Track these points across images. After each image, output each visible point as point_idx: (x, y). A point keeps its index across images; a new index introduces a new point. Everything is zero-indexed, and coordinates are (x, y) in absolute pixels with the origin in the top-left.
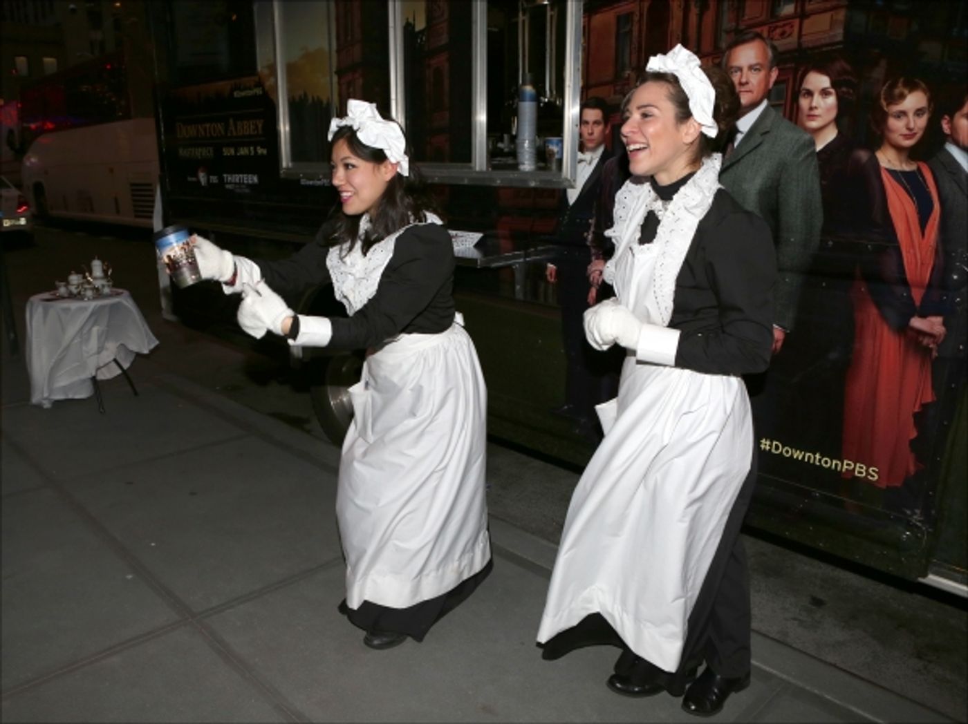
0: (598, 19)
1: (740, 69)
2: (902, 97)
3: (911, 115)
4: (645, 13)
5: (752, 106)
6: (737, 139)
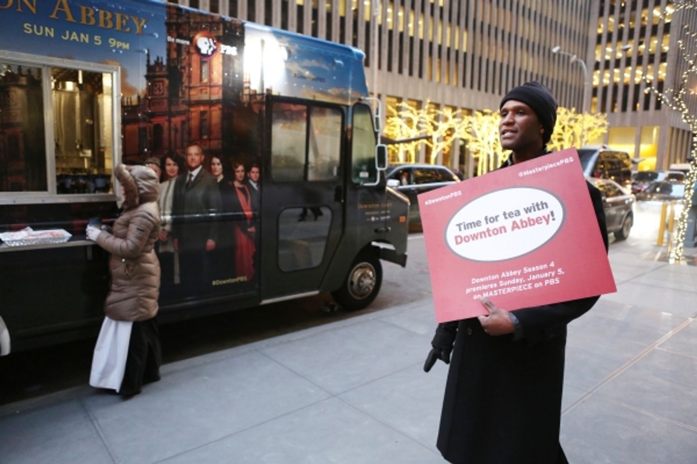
1: (191, 154)
2: (238, 167)
3: (241, 171)
5: (197, 167)
6: (193, 179)
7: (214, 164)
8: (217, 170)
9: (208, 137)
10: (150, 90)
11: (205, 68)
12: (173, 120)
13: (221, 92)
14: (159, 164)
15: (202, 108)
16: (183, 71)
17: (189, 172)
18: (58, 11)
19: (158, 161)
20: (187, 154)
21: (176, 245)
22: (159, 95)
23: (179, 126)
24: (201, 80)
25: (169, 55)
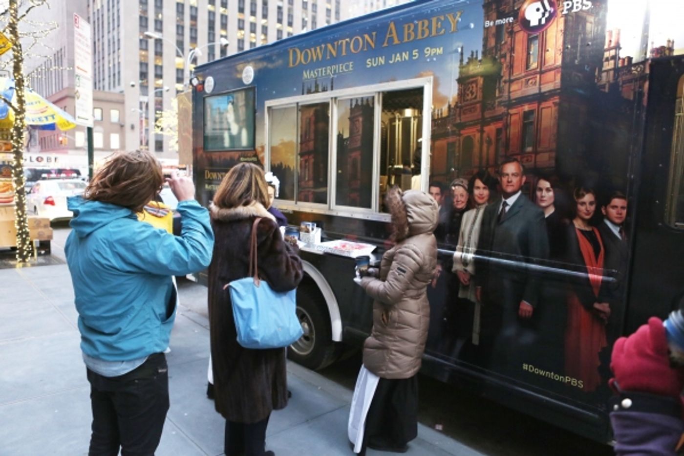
0: (438, 143)
1: (508, 175)
2: (583, 196)
3: (588, 204)
4: (461, 144)
5: (514, 193)
6: (507, 208)
7: (541, 190)
8: (545, 199)
9: (533, 149)
10: (462, 95)
11: (535, 48)
12: (486, 129)
13: (559, 76)
14: (466, 187)
15: (526, 108)
16: (503, 60)
17: (503, 200)
18: (389, 38)
19: (465, 183)
20: (502, 174)
21: (478, 293)
22: (471, 99)
23: (493, 137)
24: (527, 66)
25: (485, 46)
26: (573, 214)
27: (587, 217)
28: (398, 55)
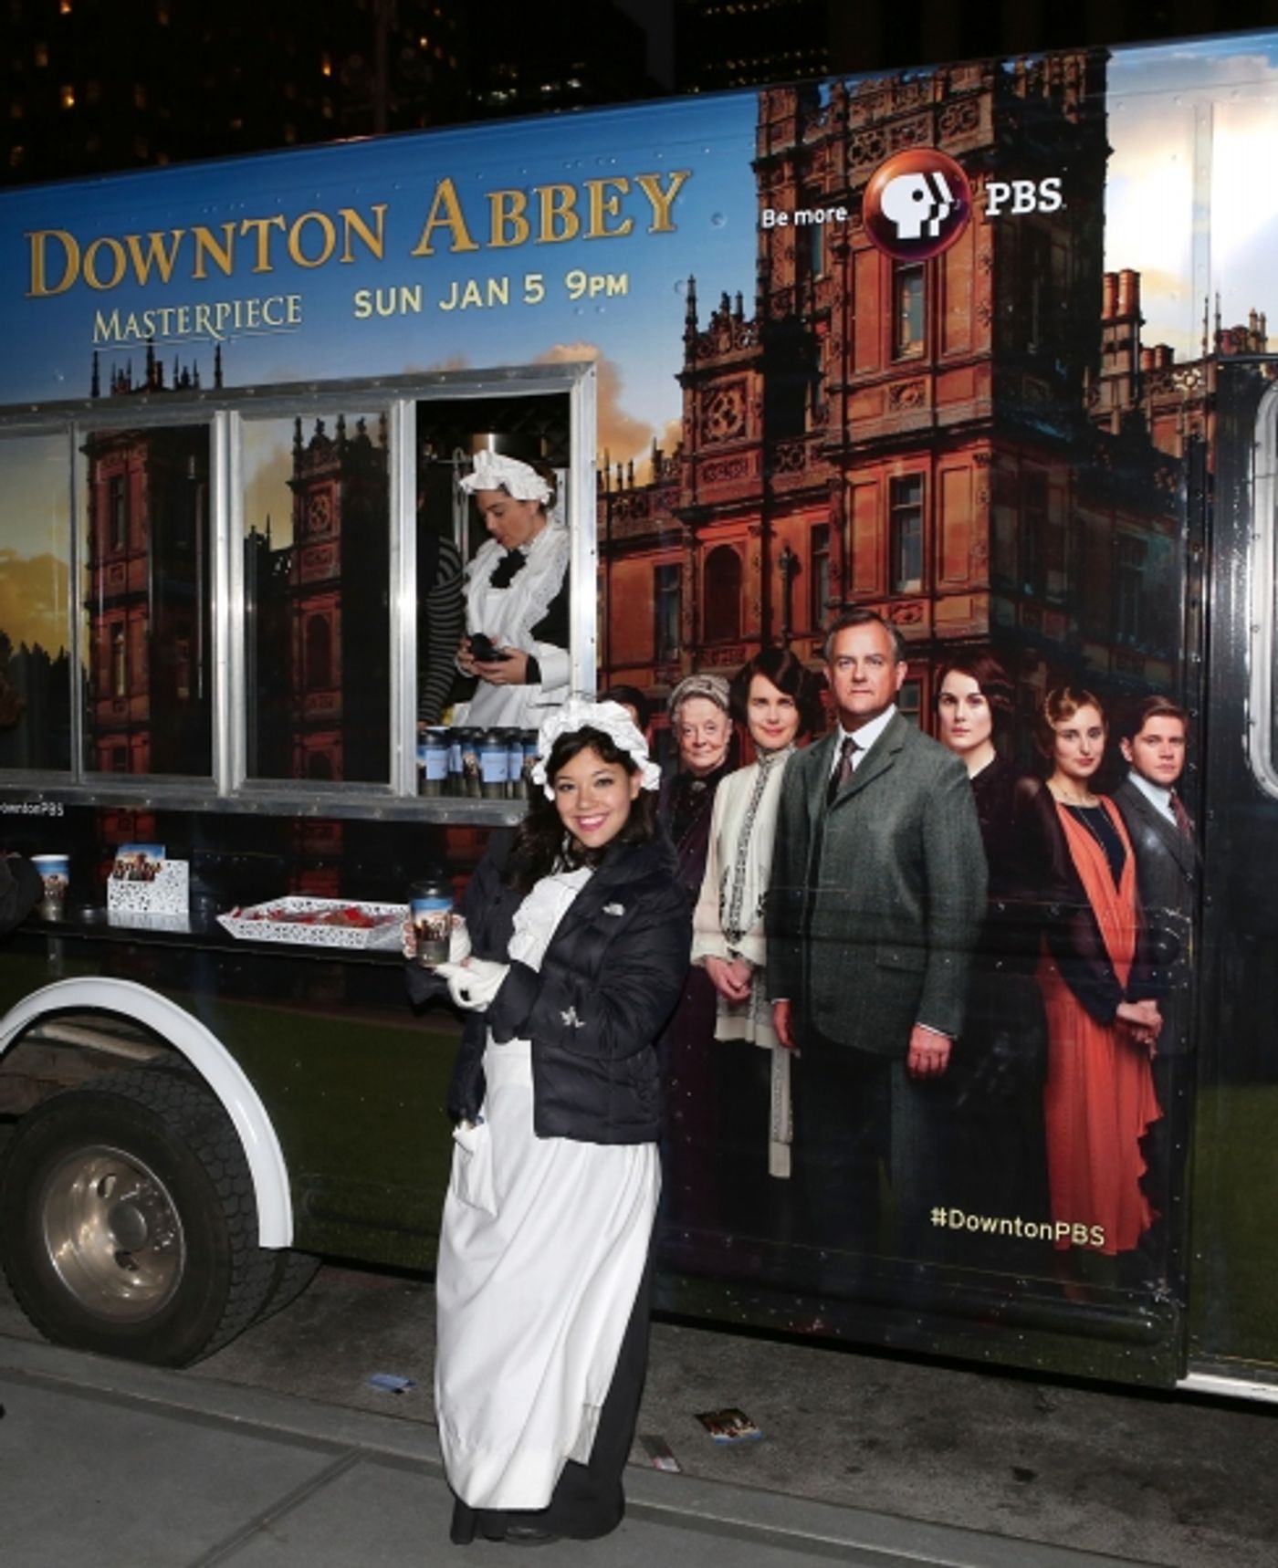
0: (622, 568)
1: (852, 660)
3: (1084, 734)
4: (702, 567)
6: (856, 759)
7: (953, 700)
8: (965, 725)
9: (923, 585)
10: (696, 424)
11: (913, 300)
12: (779, 525)
13: (986, 385)
14: (725, 700)
15: (899, 468)
16: (821, 328)
17: (843, 734)
18: (434, 228)
19: (721, 689)
20: (834, 660)
21: (781, 1019)
22: (728, 437)
23: (802, 549)
24: (895, 350)
25: (764, 281)
26: (1047, 764)
27: (1086, 771)
28: (472, 285)
